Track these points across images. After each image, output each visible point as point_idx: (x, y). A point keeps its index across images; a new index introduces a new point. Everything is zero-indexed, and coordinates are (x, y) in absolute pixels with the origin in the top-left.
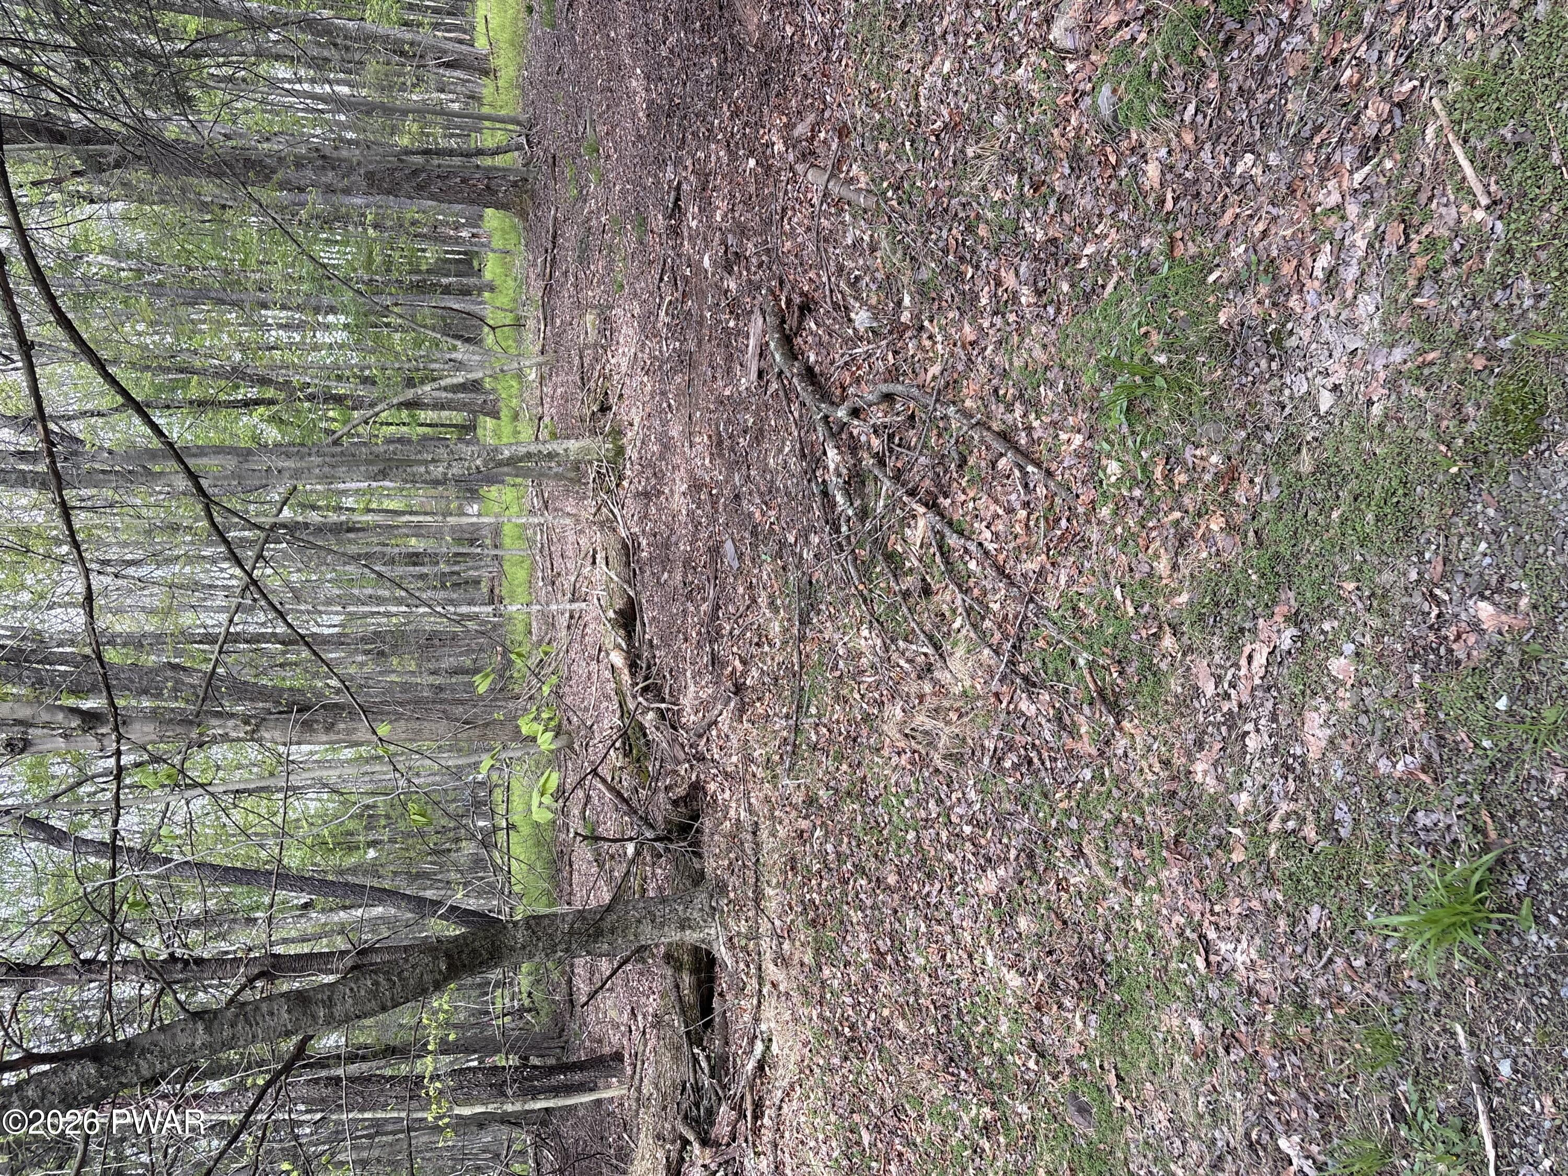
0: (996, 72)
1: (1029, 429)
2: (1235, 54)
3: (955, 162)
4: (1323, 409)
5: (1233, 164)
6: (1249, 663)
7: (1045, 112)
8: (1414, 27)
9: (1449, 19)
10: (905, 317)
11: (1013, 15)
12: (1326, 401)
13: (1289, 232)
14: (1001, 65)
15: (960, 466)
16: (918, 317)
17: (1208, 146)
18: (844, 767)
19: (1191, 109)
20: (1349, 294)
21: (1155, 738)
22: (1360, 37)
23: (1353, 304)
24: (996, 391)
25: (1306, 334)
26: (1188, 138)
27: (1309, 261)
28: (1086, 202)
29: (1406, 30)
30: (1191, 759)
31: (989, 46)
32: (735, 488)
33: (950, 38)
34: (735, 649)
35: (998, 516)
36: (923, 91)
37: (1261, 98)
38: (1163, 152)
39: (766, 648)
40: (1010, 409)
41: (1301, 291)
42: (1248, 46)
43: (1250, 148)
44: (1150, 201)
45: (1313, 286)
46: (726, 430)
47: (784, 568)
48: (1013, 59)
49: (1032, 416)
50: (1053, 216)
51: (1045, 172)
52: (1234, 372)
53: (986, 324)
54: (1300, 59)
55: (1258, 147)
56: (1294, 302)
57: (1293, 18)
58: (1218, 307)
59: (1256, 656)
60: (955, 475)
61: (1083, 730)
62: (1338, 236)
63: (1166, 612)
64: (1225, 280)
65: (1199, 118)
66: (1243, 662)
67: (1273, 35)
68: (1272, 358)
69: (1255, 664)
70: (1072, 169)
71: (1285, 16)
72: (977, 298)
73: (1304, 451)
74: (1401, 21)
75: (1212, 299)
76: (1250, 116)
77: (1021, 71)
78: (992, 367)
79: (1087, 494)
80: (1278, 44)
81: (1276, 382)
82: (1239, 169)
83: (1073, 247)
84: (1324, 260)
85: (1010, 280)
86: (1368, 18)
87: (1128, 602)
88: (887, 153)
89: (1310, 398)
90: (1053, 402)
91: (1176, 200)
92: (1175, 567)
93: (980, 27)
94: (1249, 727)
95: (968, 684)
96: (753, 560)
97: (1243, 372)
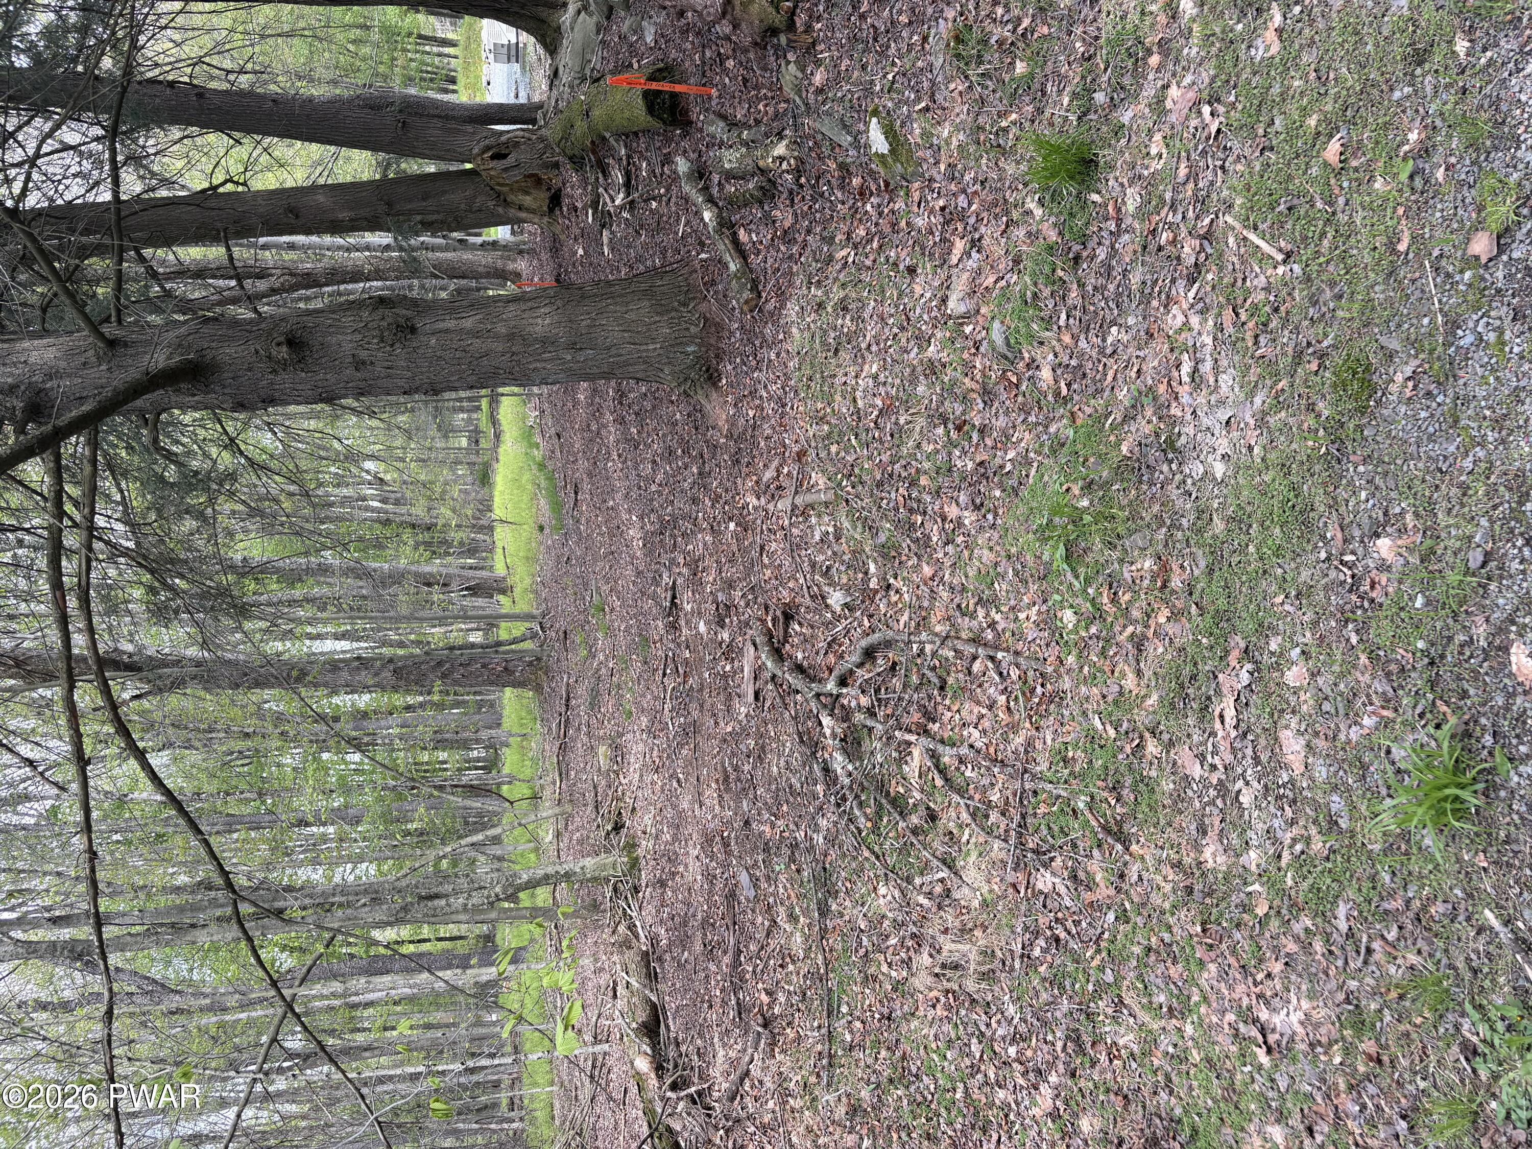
0: (912, 355)
1: (992, 625)
2: (1085, 266)
3: (892, 435)
4: (1219, 476)
5: (1104, 340)
6: (1222, 723)
7: (955, 369)
8: (1201, 185)
9: (1222, 167)
10: (873, 584)
11: (918, 311)
12: (1219, 469)
13: (1156, 363)
14: (916, 350)
15: (942, 688)
16: (885, 579)
17: (1082, 337)
18: (883, 1053)
19: (1063, 316)
20: (1212, 380)
21: (1162, 848)
22: (1166, 209)
23: (1217, 387)
24: (959, 606)
25: (1190, 430)
26: (1067, 339)
27: (1176, 374)
28: (1001, 422)
29: (1197, 189)
30: (1198, 848)
31: (904, 340)
32: (744, 814)
33: (874, 348)
34: (760, 986)
35: (983, 716)
36: (859, 394)
37: (1111, 287)
38: (1051, 356)
39: (791, 967)
40: (973, 616)
41: (1176, 398)
42: (1093, 257)
43: (1113, 323)
44: (1050, 398)
45: (1184, 391)
46: (731, 764)
47: (798, 871)
48: (923, 341)
49: (993, 613)
50: (978, 445)
51: (964, 413)
52: (1145, 487)
53: (940, 555)
54: (1130, 248)
55: (1120, 321)
56: (1175, 411)
57: (1118, 226)
58: (1118, 444)
59: (1226, 714)
60: (939, 699)
61: (1098, 878)
62: (1190, 343)
63: (1142, 718)
64: (1119, 420)
65: (1071, 321)
66: (1218, 725)
67: (1107, 243)
68: (1171, 462)
69: (1227, 720)
70: (985, 402)
71: (1113, 228)
72: (929, 538)
73: (1215, 517)
74: (1191, 185)
75: (1112, 438)
76: (1107, 303)
77: (931, 348)
78: (952, 588)
79: (1052, 653)
80: (1113, 248)
81: (1178, 477)
82: (1110, 340)
83: (998, 461)
84: (1186, 368)
85: (952, 511)
86: (1168, 196)
87: (1108, 727)
88: (838, 453)
89: (1207, 474)
90: (1007, 592)
91: (1069, 385)
92: (1139, 673)
93: (895, 330)
94: (1240, 784)
95: (985, 889)
96: (768, 878)
97: (1151, 484)
